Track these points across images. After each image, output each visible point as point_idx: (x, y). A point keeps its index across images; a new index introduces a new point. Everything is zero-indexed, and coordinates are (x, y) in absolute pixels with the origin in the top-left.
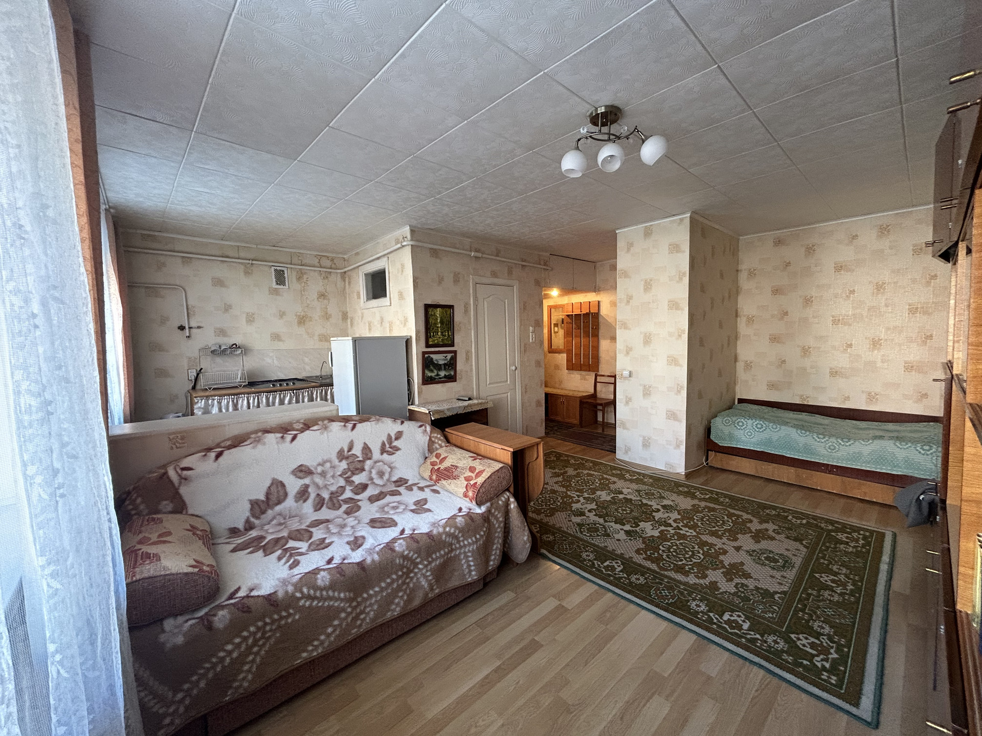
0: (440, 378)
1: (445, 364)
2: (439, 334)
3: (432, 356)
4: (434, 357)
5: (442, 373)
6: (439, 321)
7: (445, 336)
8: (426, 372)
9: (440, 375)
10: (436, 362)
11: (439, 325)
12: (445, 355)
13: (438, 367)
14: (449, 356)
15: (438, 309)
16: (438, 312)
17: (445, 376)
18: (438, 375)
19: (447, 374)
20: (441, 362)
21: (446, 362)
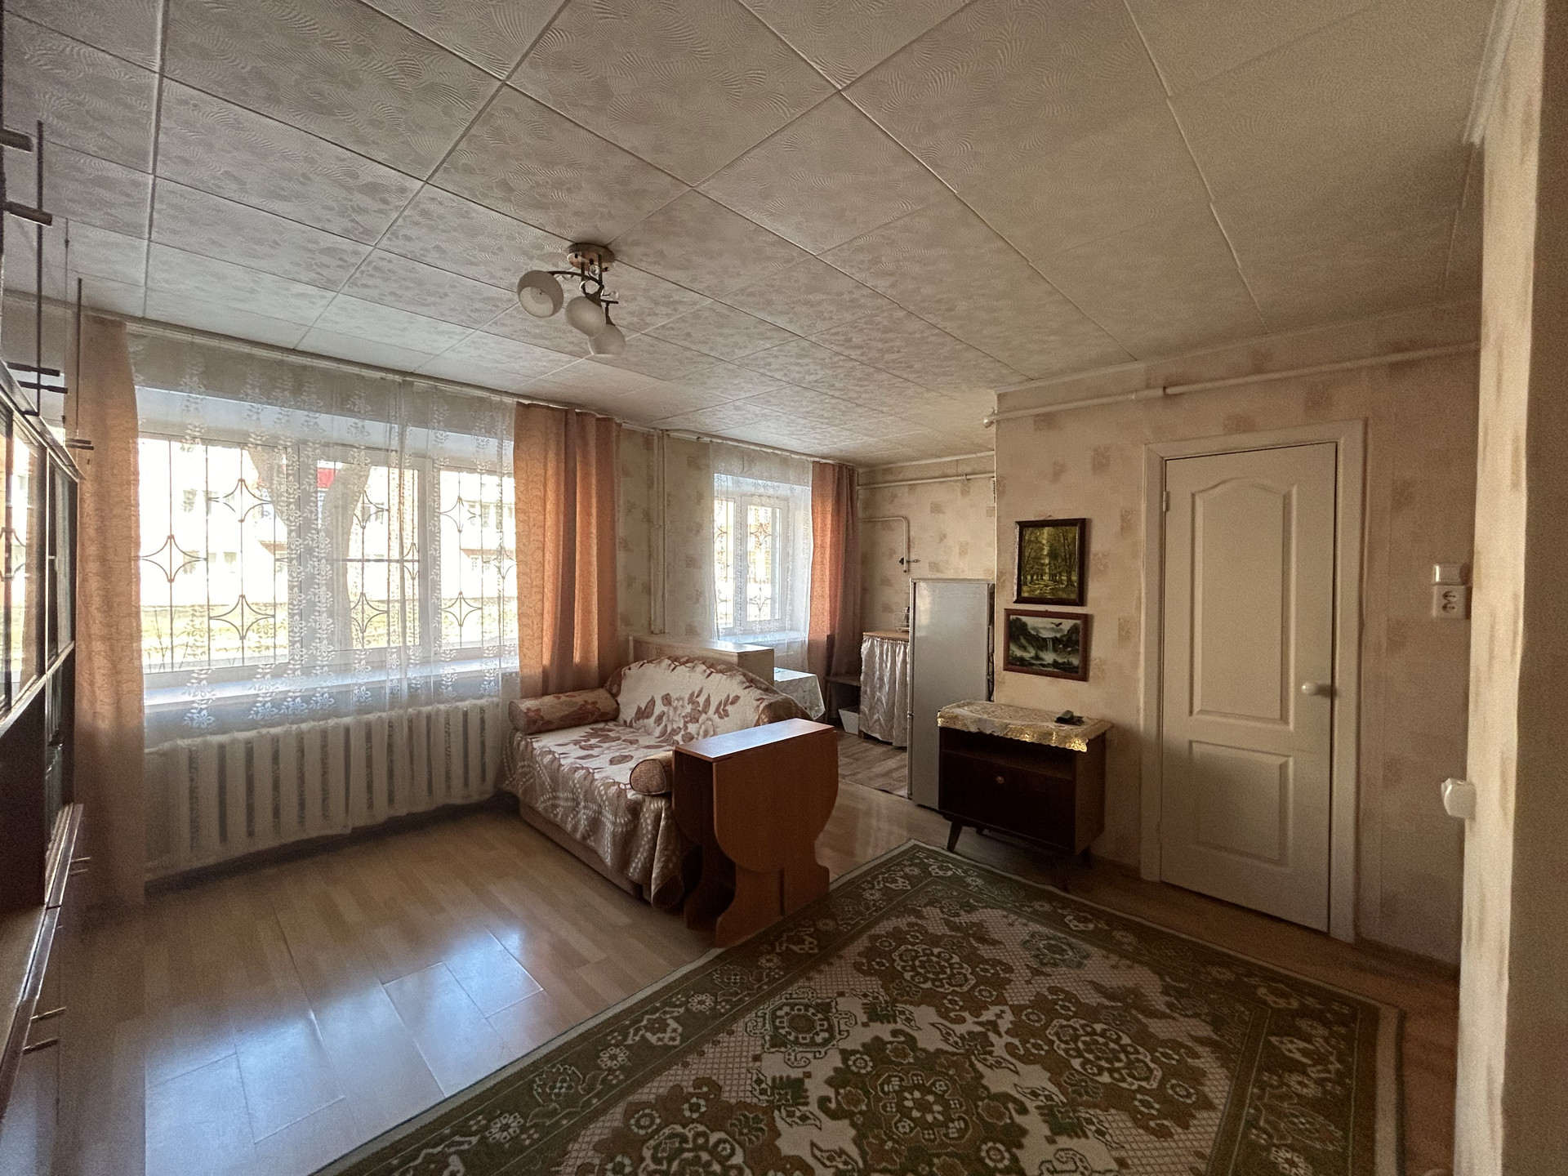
0: (1043, 665)
1: (1055, 640)
2: (1046, 577)
3: (1024, 619)
4: (1030, 621)
5: (1049, 657)
6: (1045, 552)
7: (1061, 582)
8: (1013, 648)
9: (1042, 659)
10: (1033, 632)
11: (1047, 561)
12: (1057, 621)
13: (1040, 643)
14: (1067, 624)
15: (1046, 530)
16: (1045, 536)
17: (1055, 664)
18: (1037, 657)
19: (1060, 660)
20: (1045, 634)
21: (1058, 635)
